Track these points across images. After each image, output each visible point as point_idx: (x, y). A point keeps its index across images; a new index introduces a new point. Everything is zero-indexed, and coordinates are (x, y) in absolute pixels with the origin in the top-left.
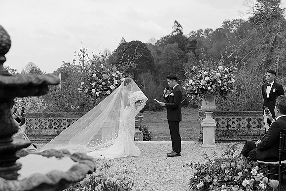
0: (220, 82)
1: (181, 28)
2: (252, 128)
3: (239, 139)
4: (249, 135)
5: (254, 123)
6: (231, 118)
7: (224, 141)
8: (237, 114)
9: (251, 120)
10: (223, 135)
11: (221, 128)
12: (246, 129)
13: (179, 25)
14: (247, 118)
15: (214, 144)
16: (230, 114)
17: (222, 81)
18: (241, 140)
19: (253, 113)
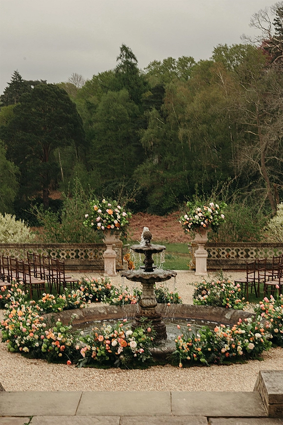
0: (211, 217)
1: (133, 61)
2: (240, 258)
3: (229, 268)
4: (237, 264)
5: (242, 253)
6: (221, 248)
7: (214, 270)
8: (227, 245)
9: (239, 250)
10: (214, 265)
11: (212, 258)
12: (235, 259)
13: (130, 55)
14: (235, 248)
15: (205, 272)
16: (220, 245)
17: (213, 216)
18: (230, 269)
19: (241, 244)
